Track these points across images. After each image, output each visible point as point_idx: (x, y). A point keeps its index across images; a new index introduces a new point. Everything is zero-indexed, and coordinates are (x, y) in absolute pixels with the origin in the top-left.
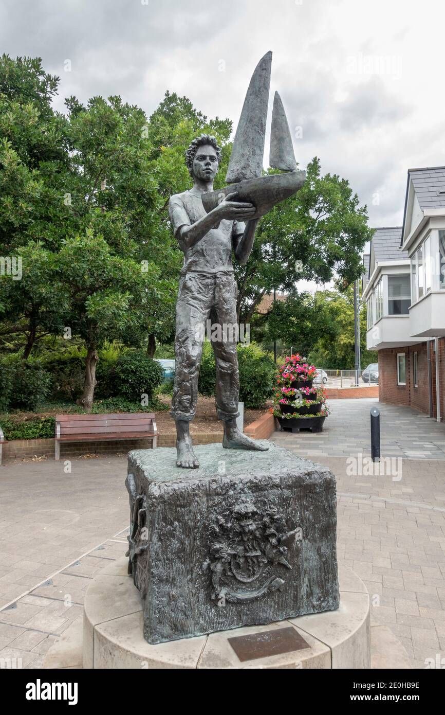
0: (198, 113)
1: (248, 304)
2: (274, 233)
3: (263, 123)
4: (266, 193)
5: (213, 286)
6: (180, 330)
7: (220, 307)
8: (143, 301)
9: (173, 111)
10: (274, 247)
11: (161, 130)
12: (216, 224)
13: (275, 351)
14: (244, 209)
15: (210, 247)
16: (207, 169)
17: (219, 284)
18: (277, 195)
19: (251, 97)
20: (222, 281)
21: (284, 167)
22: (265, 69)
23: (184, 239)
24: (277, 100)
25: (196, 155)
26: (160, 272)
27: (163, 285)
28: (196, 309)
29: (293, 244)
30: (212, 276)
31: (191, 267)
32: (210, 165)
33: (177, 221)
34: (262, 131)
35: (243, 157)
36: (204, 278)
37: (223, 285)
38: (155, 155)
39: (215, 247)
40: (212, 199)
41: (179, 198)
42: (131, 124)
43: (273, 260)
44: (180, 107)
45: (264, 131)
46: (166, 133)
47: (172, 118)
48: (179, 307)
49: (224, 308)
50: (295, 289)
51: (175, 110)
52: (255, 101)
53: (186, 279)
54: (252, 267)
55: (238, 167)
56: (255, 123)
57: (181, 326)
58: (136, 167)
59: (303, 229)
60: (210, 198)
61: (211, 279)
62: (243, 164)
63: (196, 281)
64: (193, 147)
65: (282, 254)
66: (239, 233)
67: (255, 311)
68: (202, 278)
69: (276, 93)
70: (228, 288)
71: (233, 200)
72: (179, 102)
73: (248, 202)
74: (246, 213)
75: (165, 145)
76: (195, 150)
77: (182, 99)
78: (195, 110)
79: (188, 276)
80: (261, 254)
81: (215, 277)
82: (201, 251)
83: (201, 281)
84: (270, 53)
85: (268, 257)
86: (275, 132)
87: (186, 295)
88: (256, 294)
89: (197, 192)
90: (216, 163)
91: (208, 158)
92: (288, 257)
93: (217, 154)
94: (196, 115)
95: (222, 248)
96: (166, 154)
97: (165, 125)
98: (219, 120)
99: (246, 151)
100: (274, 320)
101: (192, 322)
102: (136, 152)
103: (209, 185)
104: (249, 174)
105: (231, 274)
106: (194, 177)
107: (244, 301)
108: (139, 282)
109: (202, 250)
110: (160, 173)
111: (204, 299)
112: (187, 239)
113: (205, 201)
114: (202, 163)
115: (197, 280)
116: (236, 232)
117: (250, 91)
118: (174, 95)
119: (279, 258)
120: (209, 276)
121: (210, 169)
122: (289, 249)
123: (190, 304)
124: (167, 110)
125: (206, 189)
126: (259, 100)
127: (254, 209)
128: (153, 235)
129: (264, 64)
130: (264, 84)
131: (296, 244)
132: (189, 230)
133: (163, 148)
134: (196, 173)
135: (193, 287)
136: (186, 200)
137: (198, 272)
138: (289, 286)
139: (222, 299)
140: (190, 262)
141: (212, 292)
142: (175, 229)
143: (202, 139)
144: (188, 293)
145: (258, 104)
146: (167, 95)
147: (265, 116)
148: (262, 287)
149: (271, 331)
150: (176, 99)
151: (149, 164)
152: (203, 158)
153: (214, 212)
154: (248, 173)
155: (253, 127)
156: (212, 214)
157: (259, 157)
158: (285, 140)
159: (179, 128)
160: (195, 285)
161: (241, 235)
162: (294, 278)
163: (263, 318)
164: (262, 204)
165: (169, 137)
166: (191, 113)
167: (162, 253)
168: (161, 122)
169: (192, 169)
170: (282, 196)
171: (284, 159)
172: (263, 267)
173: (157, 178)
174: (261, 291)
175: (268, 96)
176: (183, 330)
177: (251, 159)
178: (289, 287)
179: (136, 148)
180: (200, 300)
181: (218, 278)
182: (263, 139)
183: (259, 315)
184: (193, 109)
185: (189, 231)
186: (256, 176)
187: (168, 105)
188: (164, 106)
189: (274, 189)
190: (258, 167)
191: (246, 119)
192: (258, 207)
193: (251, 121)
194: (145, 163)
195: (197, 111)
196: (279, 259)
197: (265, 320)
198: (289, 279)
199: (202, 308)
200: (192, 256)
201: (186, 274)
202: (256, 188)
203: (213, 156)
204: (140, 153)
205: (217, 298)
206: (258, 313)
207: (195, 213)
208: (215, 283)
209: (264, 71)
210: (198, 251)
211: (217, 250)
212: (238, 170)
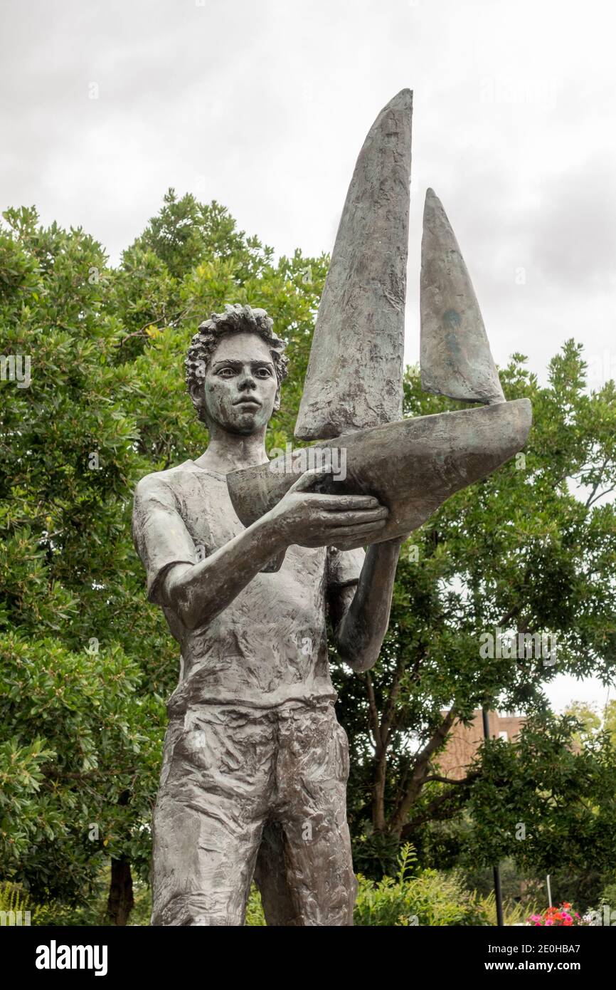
0: (248, 241)
1: (408, 753)
2: (472, 544)
3: (398, 271)
4: (416, 465)
5: (271, 747)
6: (165, 895)
7: (294, 813)
8: (86, 765)
9: (184, 238)
10: (474, 585)
11: (147, 285)
12: (272, 559)
13: (497, 892)
14: (351, 514)
15: (259, 626)
16: (244, 400)
17: (289, 740)
18: (448, 472)
19: (360, 205)
20: (298, 729)
21: (464, 391)
22: (396, 134)
23: (175, 607)
24: (434, 212)
25: (213, 362)
26: (138, 676)
27: (147, 711)
28: (218, 825)
29: (528, 575)
30: (266, 717)
31: (199, 689)
32: (254, 387)
33: (156, 551)
34: (396, 294)
35: (343, 367)
36: (241, 722)
37: (301, 741)
38: (131, 351)
39: (272, 625)
40: (257, 487)
41: (164, 484)
42: (63, 274)
43: (472, 620)
44: (201, 228)
45: (400, 295)
46: (160, 292)
47: (182, 256)
48: (165, 817)
49: (307, 814)
50: (542, 705)
51: (190, 235)
52: (370, 216)
53: (186, 728)
54: (415, 644)
55: (331, 395)
56: (372, 275)
57: (169, 881)
58: (75, 385)
59: (552, 532)
60: (252, 483)
61: (261, 723)
62: (343, 386)
63: (216, 733)
64: (203, 339)
65: (498, 605)
66: (346, 577)
67: (430, 774)
68: (235, 724)
69: (430, 194)
70: (319, 751)
71: (319, 487)
72: (200, 215)
73: (364, 494)
74: (358, 524)
75: (160, 325)
76: (209, 348)
77: (207, 207)
78: (242, 235)
79: (191, 717)
80: (438, 607)
81: (273, 716)
82: (230, 640)
83: (230, 732)
84: (407, 93)
85: (460, 614)
86: (433, 295)
87: (184, 780)
88: (431, 722)
89: (217, 464)
90: (273, 381)
91: (247, 369)
92: (515, 613)
93: (275, 356)
94: (245, 244)
95: (295, 626)
96: (159, 347)
97: (157, 273)
98: (304, 256)
99: (352, 351)
100: (488, 800)
101: (204, 869)
102: (73, 345)
103: (252, 443)
104: (362, 414)
105: (327, 704)
106: (208, 421)
107: (397, 743)
108: (74, 708)
109: (233, 634)
110: (143, 397)
111: (243, 788)
112: (186, 606)
113: (238, 492)
114: (231, 384)
115: (220, 729)
116: (336, 576)
117: (356, 188)
118: (189, 200)
119: (492, 614)
120: (258, 714)
121: (253, 400)
122: (518, 588)
123: (197, 809)
124: (169, 236)
125: (245, 456)
126: (381, 212)
127: (382, 511)
128: (122, 567)
129: (390, 122)
130: (394, 172)
131: (537, 575)
132: (190, 578)
133: (152, 331)
134: (212, 411)
135: (207, 753)
136: (185, 488)
137: (221, 703)
138: (524, 694)
139: (298, 787)
140: (197, 674)
141: (266, 767)
142: (151, 576)
143: (230, 318)
144: (191, 772)
145: (381, 223)
146: (170, 198)
147: (403, 253)
148: (446, 702)
149: (480, 835)
150: (193, 208)
151: (110, 375)
152: (233, 368)
153: (263, 526)
154: (360, 410)
155: (368, 283)
156: (256, 530)
157: (389, 366)
158: (464, 317)
159: (196, 279)
160: (212, 745)
161: (352, 583)
162: (536, 671)
163: (454, 792)
164: (407, 498)
165: (171, 303)
166: (230, 241)
167: (148, 618)
168: (148, 267)
169: (204, 401)
170: (463, 473)
171: (462, 369)
172: (444, 643)
173: (134, 411)
174: (446, 709)
175: (408, 200)
176: (176, 896)
177: (365, 372)
178: (525, 699)
179: (74, 335)
180: (229, 794)
181: (285, 719)
182: (400, 315)
183: (441, 784)
184: (237, 230)
185: (189, 583)
186: (385, 418)
187: (170, 224)
188: (161, 226)
189: (439, 454)
190: (389, 393)
191: (347, 264)
192: (395, 507)
193: (361, 268)
194: (98, 374)
195: (246, 237)
196: (492, 617)
197: (462, 800)
198: (524, 676)
199: (235, 820)
200: (202, 655)
201: (184, 713)
202: (384, 454)
203: (262, 364)
204: (85, 349)
205: (282, 785)
206: (437, 778)
207: (211, 525)
208: (276, 737)
209: (393, 139)
210: (219, 640)
211: (280, 634)
212: (329, 403)
